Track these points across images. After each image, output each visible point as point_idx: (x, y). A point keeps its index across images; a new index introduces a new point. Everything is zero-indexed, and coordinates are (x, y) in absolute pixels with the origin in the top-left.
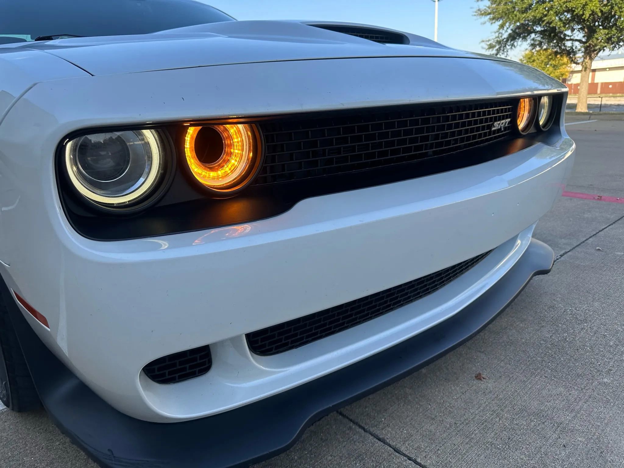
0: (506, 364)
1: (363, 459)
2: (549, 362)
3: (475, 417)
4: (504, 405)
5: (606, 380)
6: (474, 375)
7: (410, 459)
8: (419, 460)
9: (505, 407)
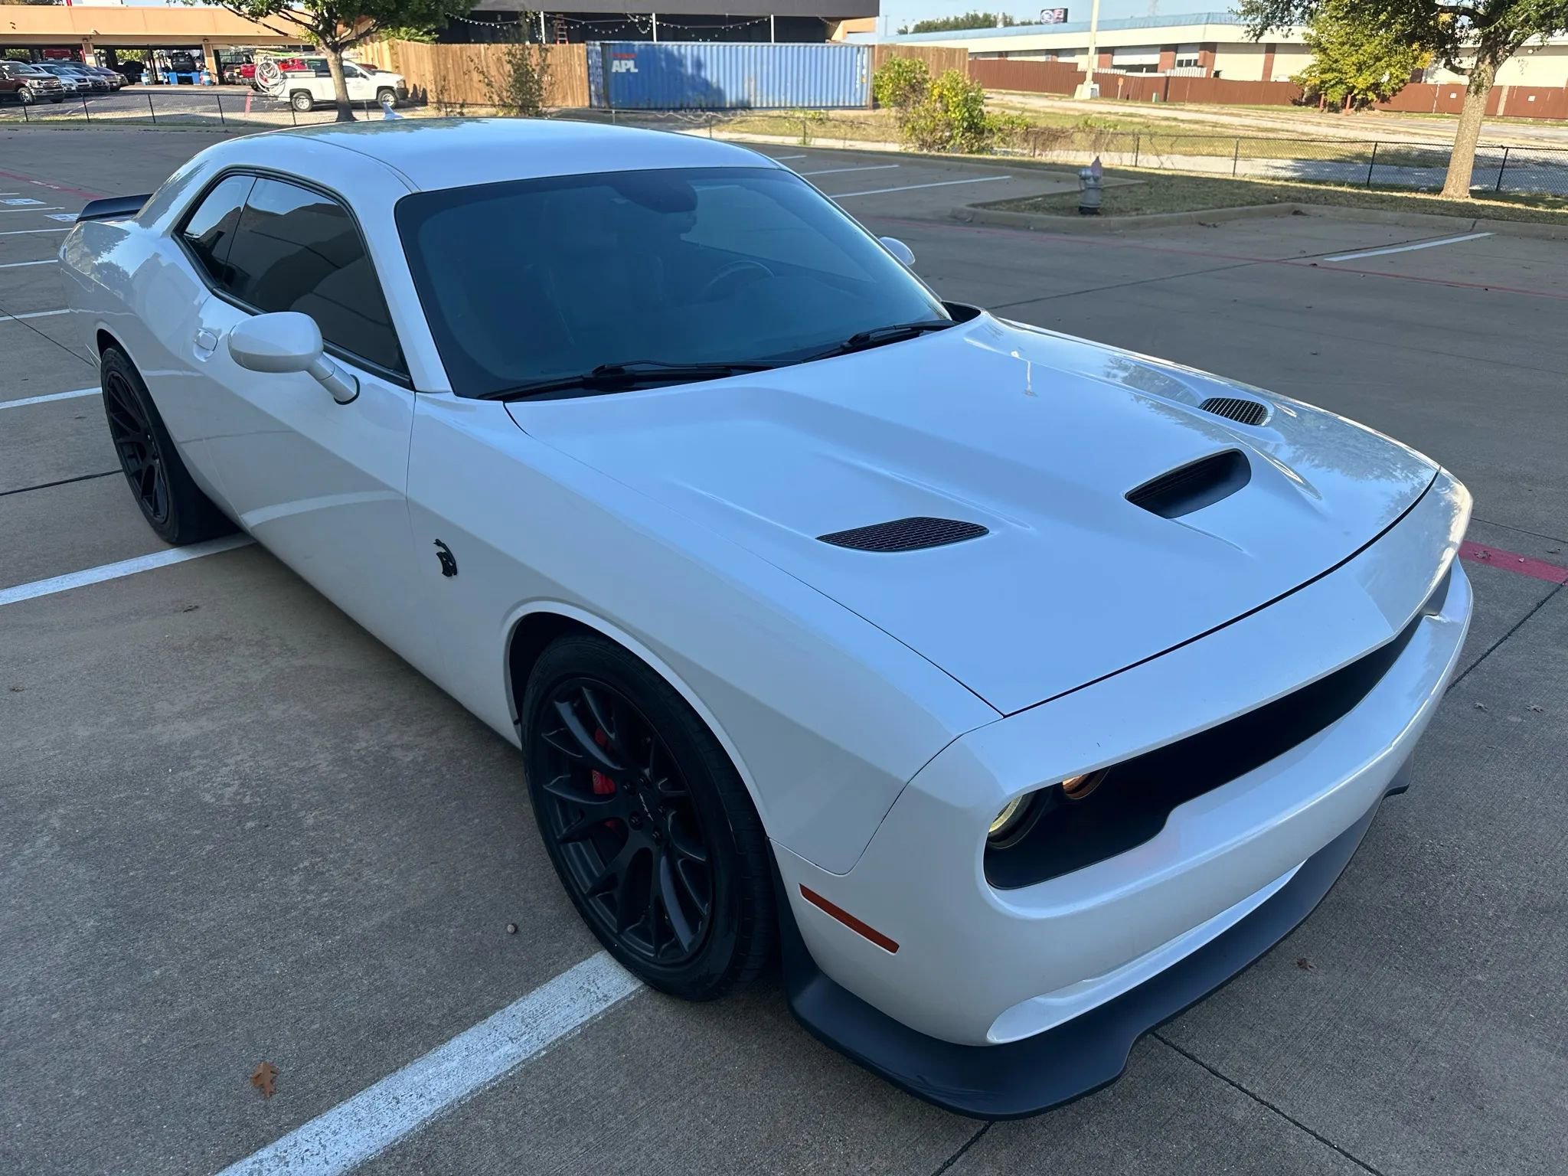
0: (1339, 942)
1: (1173, 1082)
2: (1401, 944)
3: (1306, 1028)
4: (1343, 1011)
5: (1479, 977)
6: (1296, 961)
7: (1232, 1084)
8: (1244, 1086)
9: (1345, 1014)
